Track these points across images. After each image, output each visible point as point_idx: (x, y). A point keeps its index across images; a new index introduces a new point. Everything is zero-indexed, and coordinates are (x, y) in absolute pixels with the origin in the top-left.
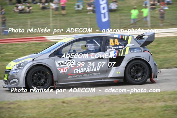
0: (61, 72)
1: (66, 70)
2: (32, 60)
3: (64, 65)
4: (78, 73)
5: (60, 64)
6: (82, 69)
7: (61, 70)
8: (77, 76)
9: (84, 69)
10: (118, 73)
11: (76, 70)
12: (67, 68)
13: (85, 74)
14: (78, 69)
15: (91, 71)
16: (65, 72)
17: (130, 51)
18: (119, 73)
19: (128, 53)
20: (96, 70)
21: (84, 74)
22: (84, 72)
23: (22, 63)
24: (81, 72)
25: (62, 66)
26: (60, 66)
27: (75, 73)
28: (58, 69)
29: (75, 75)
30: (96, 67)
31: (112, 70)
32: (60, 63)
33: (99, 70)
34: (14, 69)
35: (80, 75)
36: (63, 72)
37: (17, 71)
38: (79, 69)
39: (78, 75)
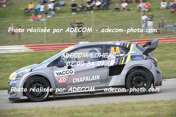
0: (59, 82)
1: (64, 80)
2: (30, 70)
3: (63, 75)
4: (77, 82)
5: (59, 74)
6: (81, 78)
7: (60, 80)
8: (76, 86)
9: (83, 78)
10: (118, 81)
11: (75, 79)
12: (66, 78)
13: (85, 83)
14: (77, 79)
15: (91, 80)
16: (64, 81)
17: (132, 59)
18: (120, 81)
19: (129, 61)
20: (95, 79)
21: (83, 83)
22: (83, 81)
23: (21, 73)
24: (80, 82)
25: (61, 75)
26: (58, 76)
27: (74, 82)
28: (56, 79)
29: (75, 85)
30: (96, 76)
31: (113, 78)
32: (59, 72)
33: (99, 79)
34: (13, 80)
35: (80, 84)
36: (62, 82)
37: (15, 82)
38: (79, 78)
39: (77, 84)
